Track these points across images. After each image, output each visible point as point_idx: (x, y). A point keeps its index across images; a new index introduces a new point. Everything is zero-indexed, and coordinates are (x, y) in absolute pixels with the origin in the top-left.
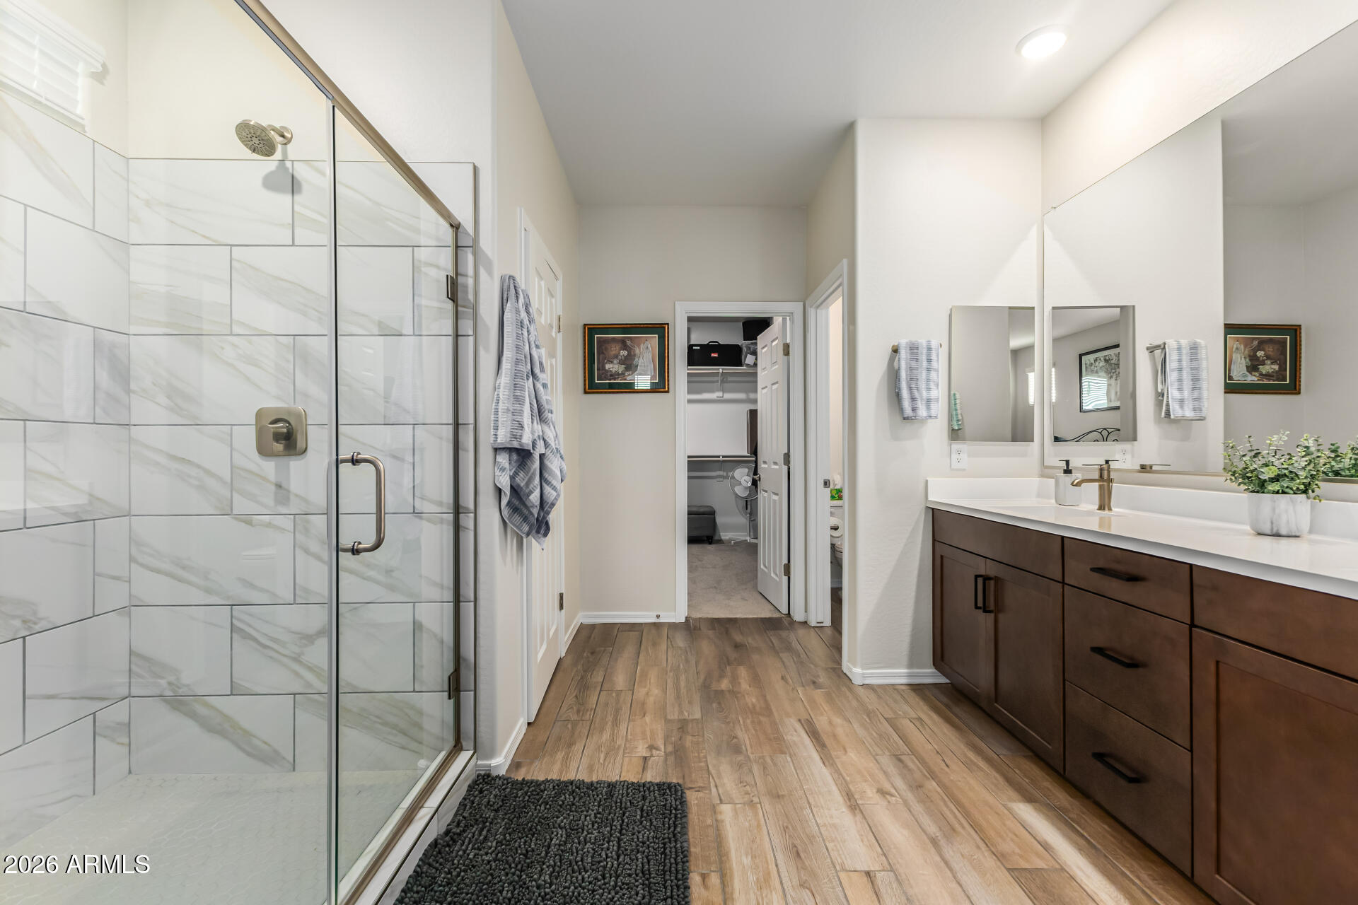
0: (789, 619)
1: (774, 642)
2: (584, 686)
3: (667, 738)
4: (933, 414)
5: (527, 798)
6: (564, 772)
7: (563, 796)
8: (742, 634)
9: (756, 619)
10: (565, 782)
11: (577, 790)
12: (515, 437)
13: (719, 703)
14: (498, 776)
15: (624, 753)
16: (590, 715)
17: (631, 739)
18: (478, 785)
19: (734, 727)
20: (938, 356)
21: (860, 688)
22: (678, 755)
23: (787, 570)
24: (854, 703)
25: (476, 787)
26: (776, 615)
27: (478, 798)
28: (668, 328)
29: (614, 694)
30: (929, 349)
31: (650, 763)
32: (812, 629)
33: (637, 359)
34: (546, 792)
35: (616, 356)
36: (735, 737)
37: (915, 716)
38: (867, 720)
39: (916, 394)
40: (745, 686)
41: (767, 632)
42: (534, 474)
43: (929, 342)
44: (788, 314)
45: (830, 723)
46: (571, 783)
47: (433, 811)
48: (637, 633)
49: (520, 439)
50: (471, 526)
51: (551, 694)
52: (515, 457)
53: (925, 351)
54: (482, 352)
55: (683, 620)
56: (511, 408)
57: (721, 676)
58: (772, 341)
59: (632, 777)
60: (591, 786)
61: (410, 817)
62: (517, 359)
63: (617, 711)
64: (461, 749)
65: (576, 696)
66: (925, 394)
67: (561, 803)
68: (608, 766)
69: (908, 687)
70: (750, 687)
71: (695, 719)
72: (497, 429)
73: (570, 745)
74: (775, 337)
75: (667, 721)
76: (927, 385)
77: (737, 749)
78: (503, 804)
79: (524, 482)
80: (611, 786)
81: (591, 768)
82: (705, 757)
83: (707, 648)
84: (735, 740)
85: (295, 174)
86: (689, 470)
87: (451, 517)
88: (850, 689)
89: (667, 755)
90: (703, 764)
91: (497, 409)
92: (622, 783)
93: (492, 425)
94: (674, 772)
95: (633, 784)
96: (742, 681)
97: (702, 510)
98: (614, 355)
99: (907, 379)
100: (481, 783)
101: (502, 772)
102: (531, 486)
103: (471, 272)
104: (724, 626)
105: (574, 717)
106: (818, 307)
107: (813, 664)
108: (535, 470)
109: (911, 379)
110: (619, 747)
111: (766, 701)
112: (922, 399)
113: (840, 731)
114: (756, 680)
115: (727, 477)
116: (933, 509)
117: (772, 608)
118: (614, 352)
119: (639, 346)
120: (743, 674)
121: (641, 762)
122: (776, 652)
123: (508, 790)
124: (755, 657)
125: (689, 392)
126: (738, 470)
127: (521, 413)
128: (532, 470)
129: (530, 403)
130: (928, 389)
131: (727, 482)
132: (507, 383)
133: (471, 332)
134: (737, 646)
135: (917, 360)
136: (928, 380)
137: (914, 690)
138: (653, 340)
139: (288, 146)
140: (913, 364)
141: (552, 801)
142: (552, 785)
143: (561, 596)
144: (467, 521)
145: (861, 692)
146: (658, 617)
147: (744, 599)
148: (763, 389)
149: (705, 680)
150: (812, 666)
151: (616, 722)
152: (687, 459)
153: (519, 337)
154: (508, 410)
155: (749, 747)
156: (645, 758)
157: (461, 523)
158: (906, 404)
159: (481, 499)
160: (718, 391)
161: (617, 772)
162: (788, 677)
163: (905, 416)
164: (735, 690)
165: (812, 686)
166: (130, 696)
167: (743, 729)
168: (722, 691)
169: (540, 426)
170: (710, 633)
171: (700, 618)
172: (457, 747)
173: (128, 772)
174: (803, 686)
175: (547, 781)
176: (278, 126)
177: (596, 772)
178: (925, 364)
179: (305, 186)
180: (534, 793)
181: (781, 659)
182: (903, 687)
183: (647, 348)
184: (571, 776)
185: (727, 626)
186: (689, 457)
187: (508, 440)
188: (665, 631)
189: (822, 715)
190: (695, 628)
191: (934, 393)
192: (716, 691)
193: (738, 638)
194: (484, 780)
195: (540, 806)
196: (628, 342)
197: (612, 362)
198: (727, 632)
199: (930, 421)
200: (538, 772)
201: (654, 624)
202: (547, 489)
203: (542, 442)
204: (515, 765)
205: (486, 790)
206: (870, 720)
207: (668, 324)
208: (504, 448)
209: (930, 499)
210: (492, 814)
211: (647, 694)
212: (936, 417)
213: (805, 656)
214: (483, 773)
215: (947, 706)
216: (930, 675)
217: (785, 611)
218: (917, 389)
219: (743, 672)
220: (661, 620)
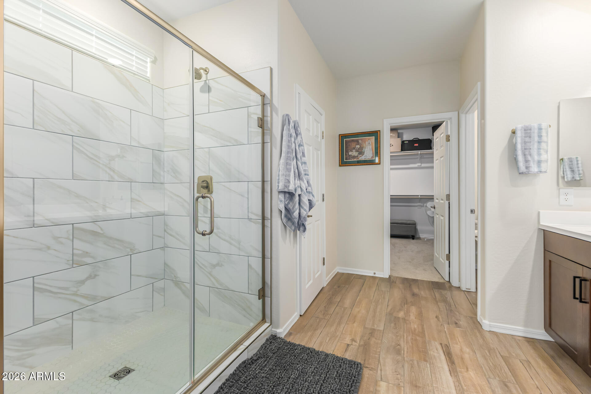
0: (449, 284)
1: (436, 295)
2: (330, 302)
3: (362, 337)
4: (543, 170)
5: (288, 351)
6: (309, 343)
7: (303, 355)
8: (419, 289)
9: (429, 282)
10: (307, 348)
11: (310, 353)
12: (286, 186)
13: (395, 324)
14: (279, 338)
15: (339, 340)
16: (328, 317)
17: (344, 334)
18: (270, 339)
19: (400, 339)
20: (547, 133)
21: (487, 333)
22: (366, 347)
23: (448, 257)
24: (481, 341)
25: (270, 340)
26: (442, 281)
27: (268, 346)
28: (380, 133)
29: (343, 309)
30: (540, 129)
31: (350, 348)
32: (463, 292)
33: (364, 149)
34: (297, 350)
35: (354, 148)
36: (399, 345)
37: (524, 358)
38: (488, 354)
39: (529, 158)
40: (412, 317)
41: (434, 289)
42: (296, 203)
43: (540, 125)
44: (449, 119)
45: (461, 350)
46: (309, 349)
47: (245, 347)
48: (362, 280)
49: (289, 187)
50: (269, 226)
51: (315, 303)
52: (287, 195)
53: (536, 131)
54: (274, 149)
55: (388, 277)
56: (285, 174)
57: (400, 310)
58: (441, 135)
59: (339, 353)
60: (318, 353)
61: (235, 348)
62: (288, 151)
63: (341, 318)
64: (266, 322)
65: (325, 307)
66: (536, 158)
67: (301, 357)
68: (329, 345)
69: (523, 339)
70: (415, 318)
71: (379, 330)
72: (279, 183)
73: (316, 330)
74: (442, 132)
75: (365, 328)
76: (538, 152)
77: (398, 351)
78: (278, 351)
79: (292, 207)
80: (327, 355)
81: (321, 344)
82: (380, 352)
83: (397, 293)
84: (399, 347)
85: (210, 85)
86: (391, 202)
87: (261, 221)
88: (480, 332)
89: (359, 346)
90: (377, 356)
91: (279, 174)
92: (332, 356)
93: (277, 181)
94: (361, 356)
95: (337, 357)
96: (411, 314)
97: (409, 222)
98: (353, 147)
99: (522, 149)
100: (272, 339)
101: (283, 336)
102: (294, 209)
103: (269, 115)
104: (409, 283)
105: (321, 316)
106: (466, 113)
107: (458, 312)
108: (296, 201)
109: (525, 149)
110: (337, 336)
111: (423, 328)
112: (534, 161)
113: (466, 356)
114: (420, 315)
115: (423, 206)
116: (544, 230)
117: (440, 276)
118: (353, 146)
119: (365, 142)
120: (413, 311)
121: (346, 346)
122: (436, 301)
123: (281, 345)
124: (423, 302)
125: (391, 164)
126: (430, 203)
127: (289, 176)
128: (295, 202)
129: (294, 171)
130: (539, 154)
131: (423, 208)
132: (283, 162)
133: (269, 141)
134: (414, 295)
135: (530, 137)
136: (539, 149)
137: (528, 342)
138: (373, 138)
139: (208, 74)
140: (527, 139)
141: (298, 356)
142: (300, 347)
143: (324, 259)
144: (268, 223)
145: (488, 336)
146: (375, 273)
147: (425, 270)
148: (436, 160)
149: (391, 310)
150: (457, 313)
151: (339, 323)
152: (390, 197)
153: (289, 141)
154: (283, 174)
155: (405, 352)
156: (348, 345)
157: (266, 224)
158: (522, 165)
159: (274, 214)
160: (418, 163)
161: (333, 349)
162: (440, 317)
163: (521, 172)
164: (406, 318)
165: (454, 325)
166: (164, 279)
167: (405, 341)
168: (399, 318)
169: (299, 181)
170: (401, 286)
171: (397, 277)
172: (264, 320)
173: (164, 305)
174: (449, 324)
175: (299, 345)
176: (204, 67)
177: (323, 346)
178: (536, 139)
179: (213, 90)
180: (292, 349)
181: (438, 306)
182: (520, 338)
183: (369, 143)
184: (310, 345)
185: (411, 283)
186: (391, 196)
187: (283, 188)
188: (377, 281)
189: (457, 344)
190: (393, 282)
191: (544, 157)
192: (395, 317)
193: (416, 290)
194: (273, 338)
195: (292, 356)
196: (360, 141)
197: (352, 151)
198: (410, 286)
199: (541, 174)
200: (297, 340)
201: (373, 277)
202: (302, 210)
203: (300, 189)
204: (289, 334)
205: (273, 343)
206: (490, 354)
207: (380, 131)
208: (282, 192)
209: (541, 223)
210: (271, 355)
211: (359, 311)
212: (545, 172)
213: (454, 307)
214: (274, 334)
215: (552, 357)
216: (541, 334)
217: (447, 279)
218: (530, 155)
219: (413, 309)
220: (376, 275)
